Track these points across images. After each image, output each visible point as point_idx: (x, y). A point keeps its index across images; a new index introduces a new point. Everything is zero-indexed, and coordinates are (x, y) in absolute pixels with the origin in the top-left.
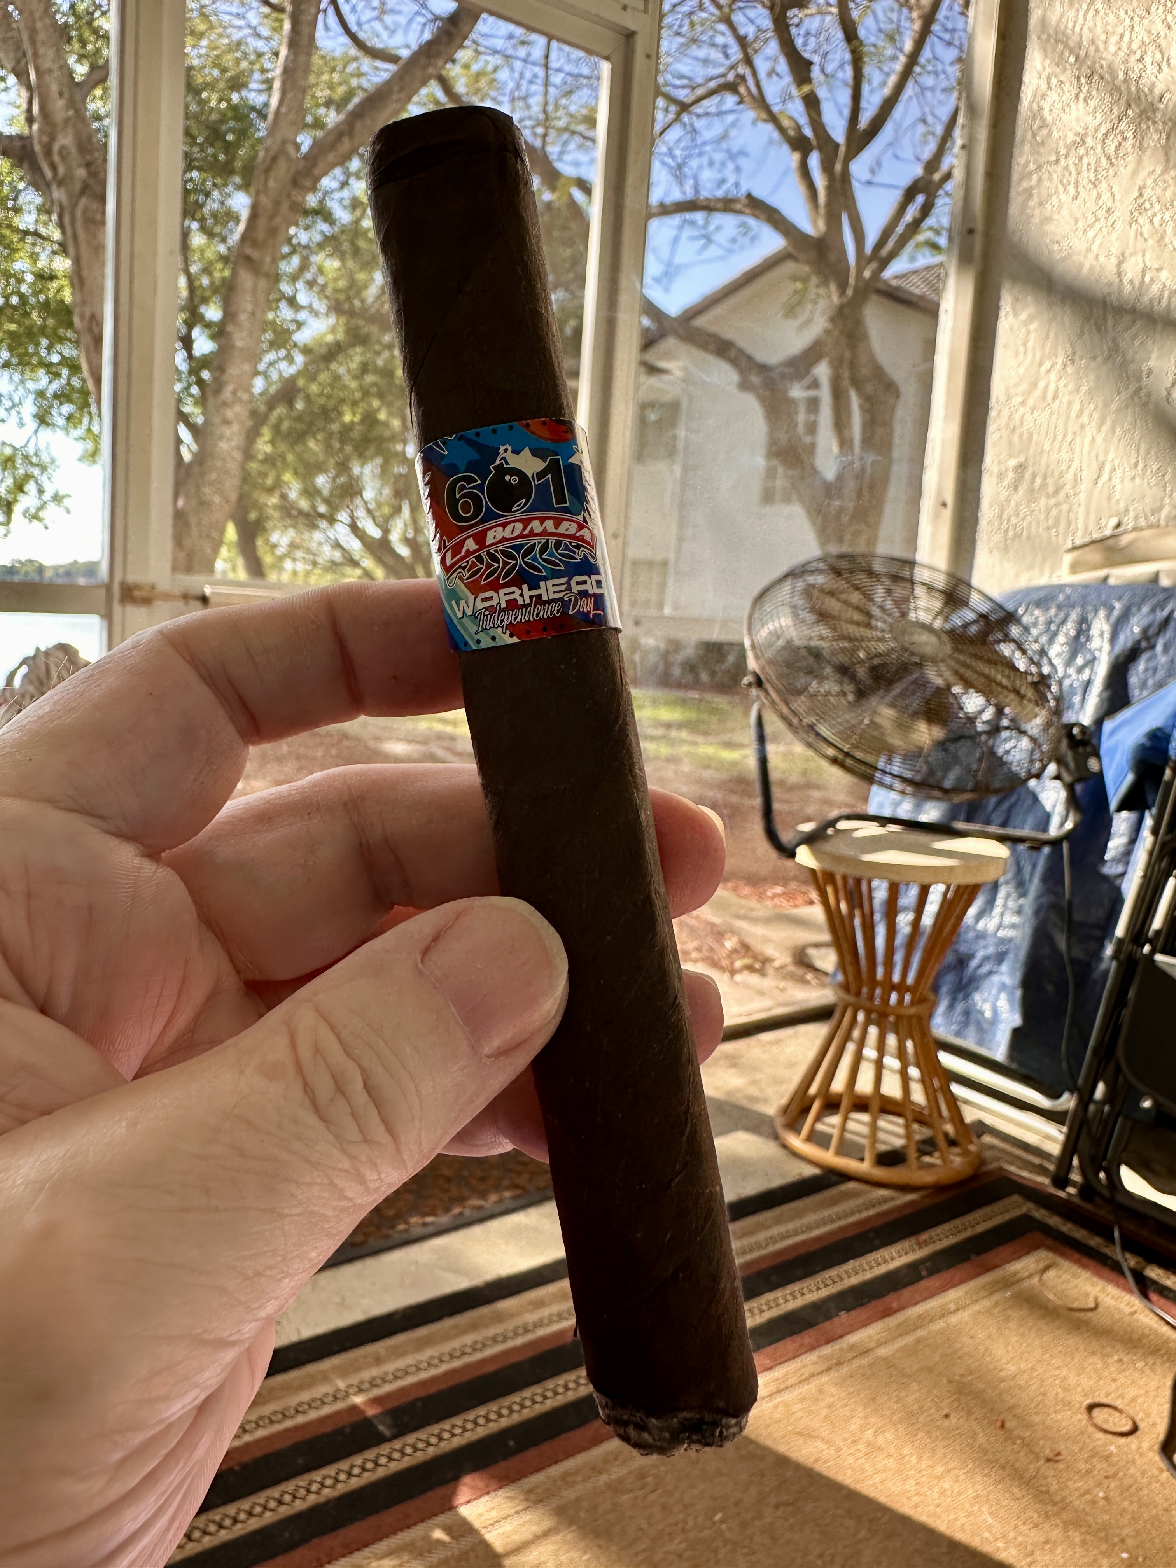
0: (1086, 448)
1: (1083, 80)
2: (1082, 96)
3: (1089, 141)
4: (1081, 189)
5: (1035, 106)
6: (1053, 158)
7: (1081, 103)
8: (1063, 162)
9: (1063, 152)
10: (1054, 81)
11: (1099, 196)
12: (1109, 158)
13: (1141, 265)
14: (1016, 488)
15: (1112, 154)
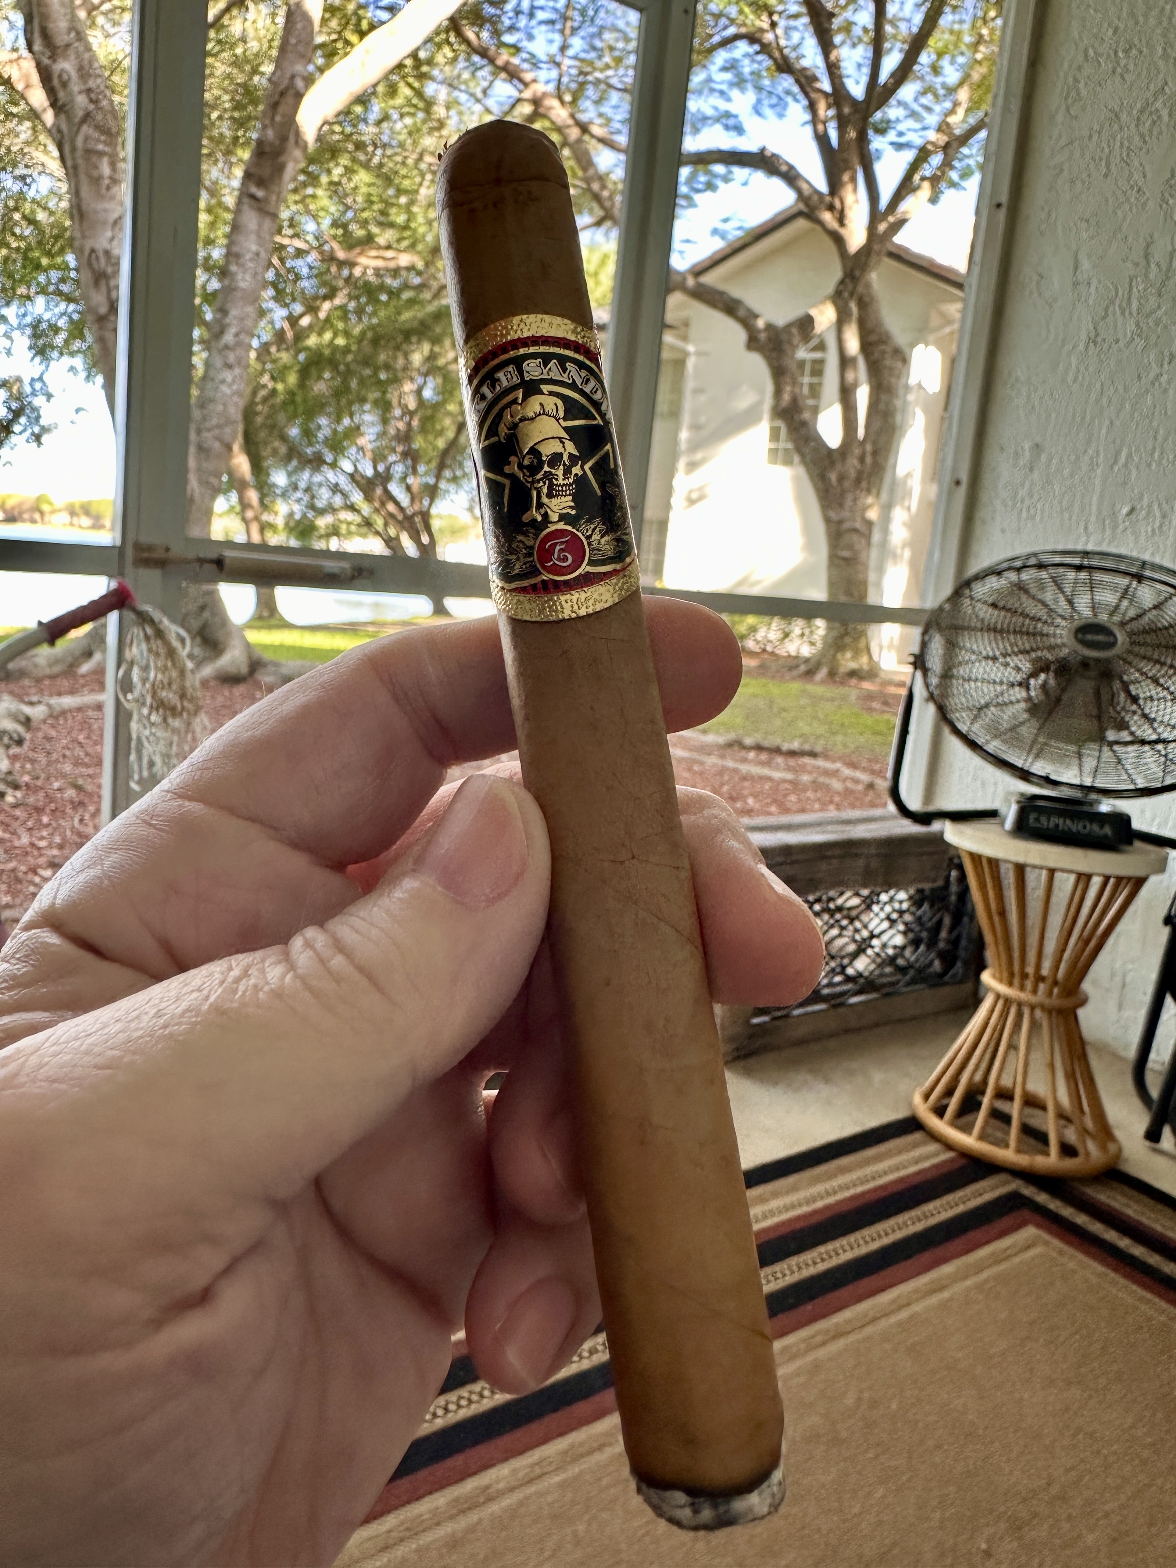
0: (1104, 431)
1: (1121, 54)
2: (1119, 70)
3: (1124, 116)
4: (1113, 166)
5: (1071, 80)
6: (1085, 133)
7: (1118, 79)
8: (1095, 137)
9: (1096, 127)
10: (1091, 52)
11: (1131, 175)
12: (1142, 136)
13: (1169, 248)
14: (1031, 470)
15: (1146, 132)
